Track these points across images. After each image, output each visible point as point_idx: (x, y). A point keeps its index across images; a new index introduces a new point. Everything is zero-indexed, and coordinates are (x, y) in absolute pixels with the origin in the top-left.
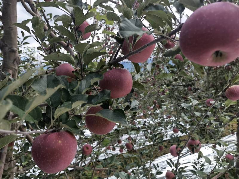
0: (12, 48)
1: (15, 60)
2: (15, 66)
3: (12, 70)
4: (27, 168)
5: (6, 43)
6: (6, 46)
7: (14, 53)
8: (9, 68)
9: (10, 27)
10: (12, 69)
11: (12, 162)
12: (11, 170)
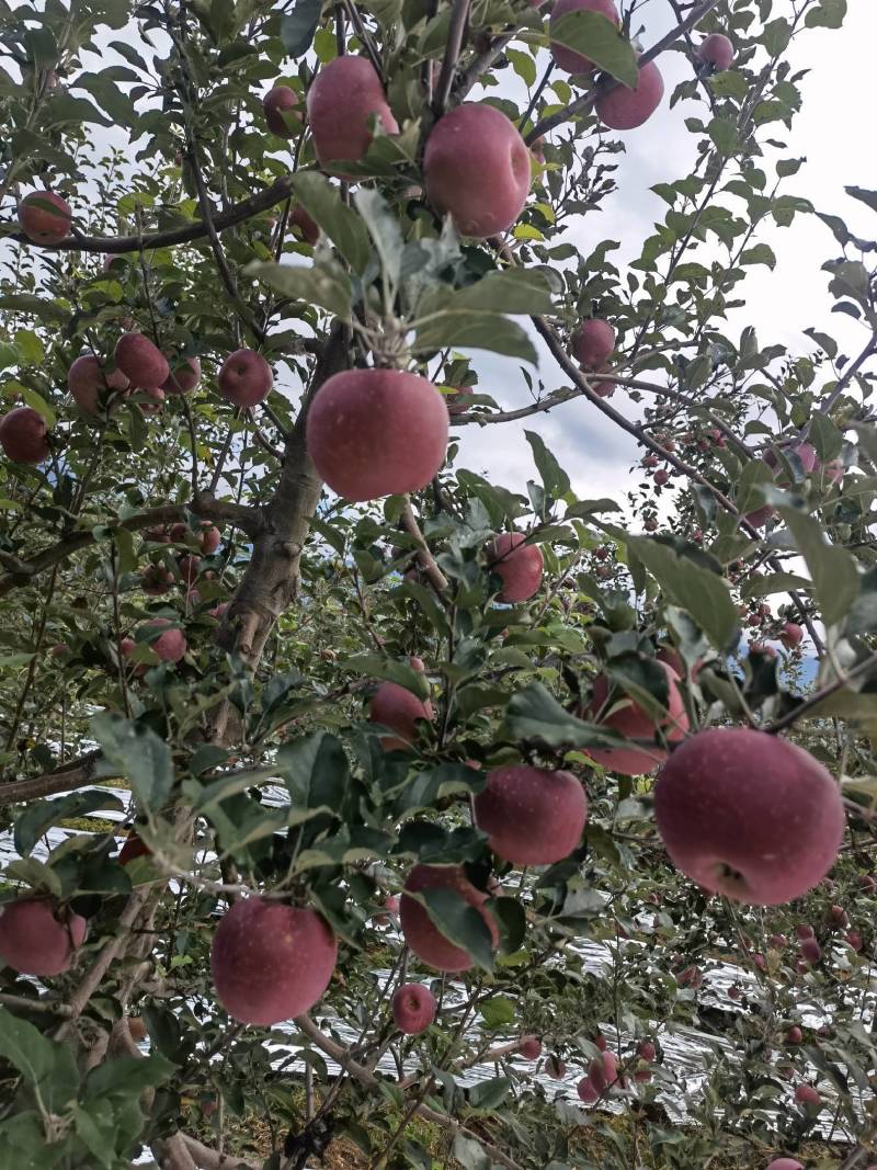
0: (287, 544)
1: (282, 583)
2: (274, 605)
3: (262, 616)
4: (182, 983)
5: (273, 524)
6: (272, 531)
7: (285, 562)
8: (253, 608)
9: (304, 476)
10: (261, 610)
11: (145, 936)
12: (129, 968)
